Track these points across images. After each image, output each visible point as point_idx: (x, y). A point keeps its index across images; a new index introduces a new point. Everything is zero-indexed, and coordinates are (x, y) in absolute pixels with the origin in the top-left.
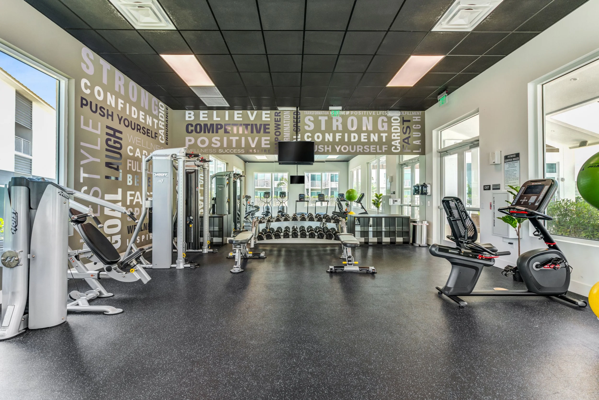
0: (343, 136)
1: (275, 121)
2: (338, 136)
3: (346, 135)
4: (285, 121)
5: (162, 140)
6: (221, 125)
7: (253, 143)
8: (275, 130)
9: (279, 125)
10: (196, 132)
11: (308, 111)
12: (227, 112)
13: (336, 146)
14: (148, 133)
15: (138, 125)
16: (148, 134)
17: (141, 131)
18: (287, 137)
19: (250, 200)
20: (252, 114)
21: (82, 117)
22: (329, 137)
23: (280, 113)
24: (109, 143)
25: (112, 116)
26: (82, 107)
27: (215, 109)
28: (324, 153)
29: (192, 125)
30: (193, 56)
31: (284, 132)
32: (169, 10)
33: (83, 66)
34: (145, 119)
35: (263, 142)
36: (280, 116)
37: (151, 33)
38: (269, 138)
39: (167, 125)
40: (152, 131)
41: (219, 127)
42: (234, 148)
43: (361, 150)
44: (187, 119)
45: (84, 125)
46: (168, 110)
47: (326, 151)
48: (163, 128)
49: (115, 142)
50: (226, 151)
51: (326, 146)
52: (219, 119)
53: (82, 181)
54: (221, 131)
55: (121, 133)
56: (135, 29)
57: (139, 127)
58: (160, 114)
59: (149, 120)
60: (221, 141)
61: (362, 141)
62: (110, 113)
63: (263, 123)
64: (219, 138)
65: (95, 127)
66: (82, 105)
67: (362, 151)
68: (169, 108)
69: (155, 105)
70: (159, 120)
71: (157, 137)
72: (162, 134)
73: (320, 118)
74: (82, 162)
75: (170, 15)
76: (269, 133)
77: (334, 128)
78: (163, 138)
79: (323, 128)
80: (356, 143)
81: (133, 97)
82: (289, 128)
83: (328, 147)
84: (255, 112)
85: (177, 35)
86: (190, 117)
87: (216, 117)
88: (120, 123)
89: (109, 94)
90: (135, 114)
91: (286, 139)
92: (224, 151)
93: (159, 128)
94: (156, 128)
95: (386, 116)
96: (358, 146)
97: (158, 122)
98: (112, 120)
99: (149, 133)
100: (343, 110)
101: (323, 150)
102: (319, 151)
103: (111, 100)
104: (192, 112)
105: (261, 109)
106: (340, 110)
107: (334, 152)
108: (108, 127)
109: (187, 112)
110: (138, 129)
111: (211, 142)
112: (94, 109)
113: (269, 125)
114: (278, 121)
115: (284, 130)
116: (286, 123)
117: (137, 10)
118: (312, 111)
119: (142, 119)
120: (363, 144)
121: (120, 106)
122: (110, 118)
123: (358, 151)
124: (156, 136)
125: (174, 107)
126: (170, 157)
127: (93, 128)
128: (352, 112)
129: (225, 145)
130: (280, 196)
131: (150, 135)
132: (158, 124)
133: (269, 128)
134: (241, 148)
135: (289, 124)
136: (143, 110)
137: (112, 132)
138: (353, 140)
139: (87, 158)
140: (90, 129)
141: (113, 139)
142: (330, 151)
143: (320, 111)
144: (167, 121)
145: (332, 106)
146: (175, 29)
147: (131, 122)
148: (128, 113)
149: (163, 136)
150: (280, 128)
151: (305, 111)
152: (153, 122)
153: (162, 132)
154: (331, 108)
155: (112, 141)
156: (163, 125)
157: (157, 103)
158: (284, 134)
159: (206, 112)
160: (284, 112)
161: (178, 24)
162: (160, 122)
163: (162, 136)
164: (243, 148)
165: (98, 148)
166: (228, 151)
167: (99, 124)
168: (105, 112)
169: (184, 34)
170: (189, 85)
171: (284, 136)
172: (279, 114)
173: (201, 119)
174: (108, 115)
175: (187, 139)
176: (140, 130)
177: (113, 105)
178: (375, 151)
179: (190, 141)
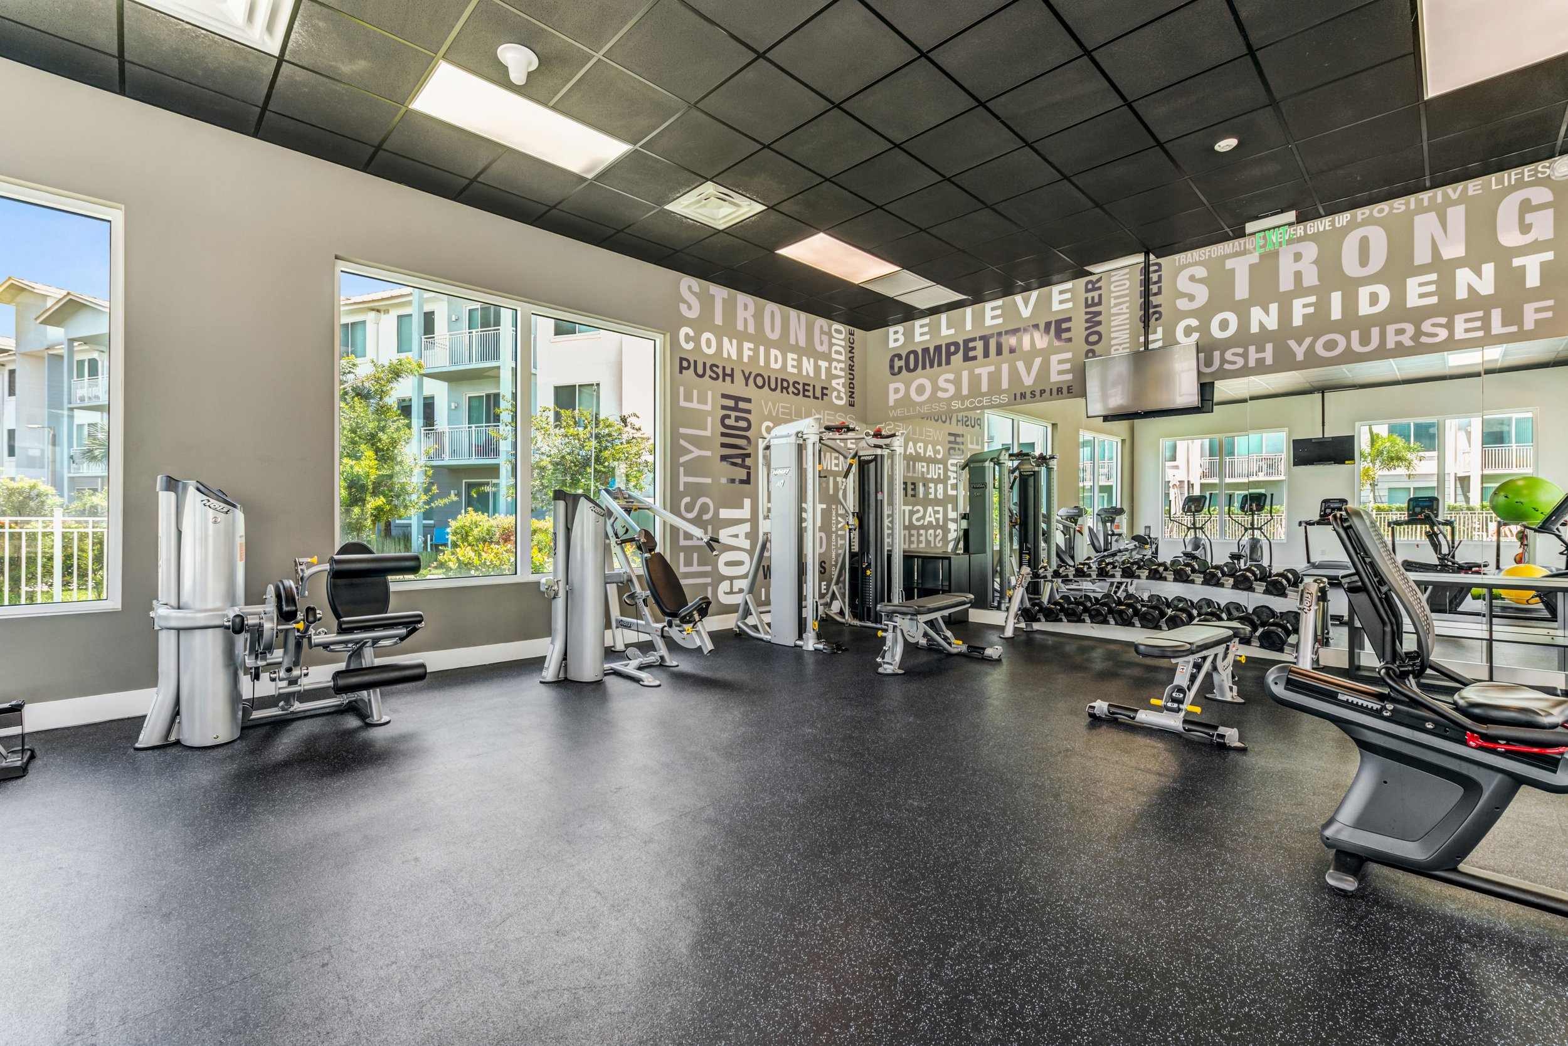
0: (1323, 306)
1: (1087, 306)
2: (1300, 310)
3: (1336, 298)
4: (1116, 298)
5: (839, 398)
6: (956, 344)
7: (1029, 374)
8: (1087, 329)
9: (1099, 313)
10: (909, 370)
11: (1189, 253)
12: (969, 310)
13: (1292, 343)
14: (805, 390)
15: (783, 380)
16: (806, 393)
17: (791, 389)
18: (1120, 344)
19: (1083, 521)
20: (1026, 303)
21: (682, 389)
22: (1264, 318)
23: (1100, 280)
24: (727, 422)
25: (732, 375)
26: (681, 372)
27: (943, 309)
28: (1244, 372)
29: (900, 357)
30: (822, 235)
31: (1112, 329)
32: (738, 187)
33: (683, 308)
34: (799, 367)
35: (1055, 367)
36: (1100, 288)
37: (742, 226)
38: (1069, 355)
39: (851, 367)
40: (814, 386)
41: (952, 349)
42: (983, 395)
43: (1407, 340)
44: (892, 345)
45: (685, 400)
46: (853, 335)
47: (1252, 364)
48: (842, 374)
49: (737, 419)
50: (967, 403)
51: (1252, 349)
52: (952, 331)
53: (682, 488)
54: (957, 358)
55: (749, 401)
56: (720, 231)
57: (785, 384)
58: (835, 348)
59: (808, 366)
60: (957, 382)
61: (1409, 305)
62: (728, 371)
63: (1053, 319)
64: (951, 376)
65: (702, 400)
66: (682, 369)
67: (1408, 343)
68: (857, 331)
69: (822, 332)
70: (830, 360)
71: (826, 395)
72: (840, 388)
73: (1229, 264)
74: (682, 460)
75: (744, 193)
76: (1070, 340)
77: (1286, 283)
78: (842, 395)
79: (1242, 291)
80: (1381, 320)
81: (773, 331)
82: (1128, 316)
83: (1261, 349)
84: (1035, 294)
85: (774, 216)
86: (896, 340)
87: (946, 329)
88: (747, 385)
89: (726, 340)
90: (776, 362)
91: (1118, 350)
92: (963, 404)
93: (831, 376)
94: (823, 377)
95: (1547, 182)
96: (1391, 329)
97: (830, 365)
98: (732, 382)
99: (808, 391)
100: (1301, 219)
101: (1240, 362)
102: (1227, 366)
103: (730, 348)
104: (900, 328)
105: (1050, 284)
106: (1290, 224)
107: (1284, 362)
108: (724, 396)
109: (892, 329)
110: (782, 388)
111: (936, 388)
112: (700, 371)
113: (1069, 319)
114: (1094, 304)
115: (1113, 324)
116: (1116, 305)
117: (705, 205)
118: (1202, 250)
119: (793, 366)
120: (1418, 316)
121: (747, 353)
122: (728, 379)
123: (1390, 345)
124: (823, 394)
125: (867, 327)
126: (794, 437)
127: (699, 402)
128: (1362, 213)
129: (965, 391)
130: (1242, 508)
131: (811, 394)
132: (828, 370)
133: (1068, 330)
134: (1000, 392)
135: (1128, 304)
136: (796, 349)
137: (731, 403)
138: (1365, 309)
139: (691, 452)
140: (694, 405)
141: (733, 414)
142: (1269, 361)
143: (1226, 244)
144: (851, 359)
145: (1257, 218)
146: (765, 208)
147: (769, 377)
148: (762, 363)
149: (843, 390)
150: (1099, 323)
151: (1177, 257)
152: (817, 368)
153: (838, 384)
154: (1250, 227)
155: (733, 418)
156: (841, 369)
157: (826, 329)
158: (1113, 335)
159: (926, 320)
160: (1112, 274)
161: (764, 199)
162: (834, 364)
163: (839, 392)
164: (1005, 391)
165: (708, 433)
166: (972, 403)
167: (710, 393)
168: (720, 371)
169: (781, 208)
170: (857, 283)
171: (1113, 342)
172: (1096, 286)
173: (918, 339)
174: (725, 375)
175: (892, 386)
176: (787, 388)
177: (734, 357)
178: (1481, 334)
179: (897, 391)
